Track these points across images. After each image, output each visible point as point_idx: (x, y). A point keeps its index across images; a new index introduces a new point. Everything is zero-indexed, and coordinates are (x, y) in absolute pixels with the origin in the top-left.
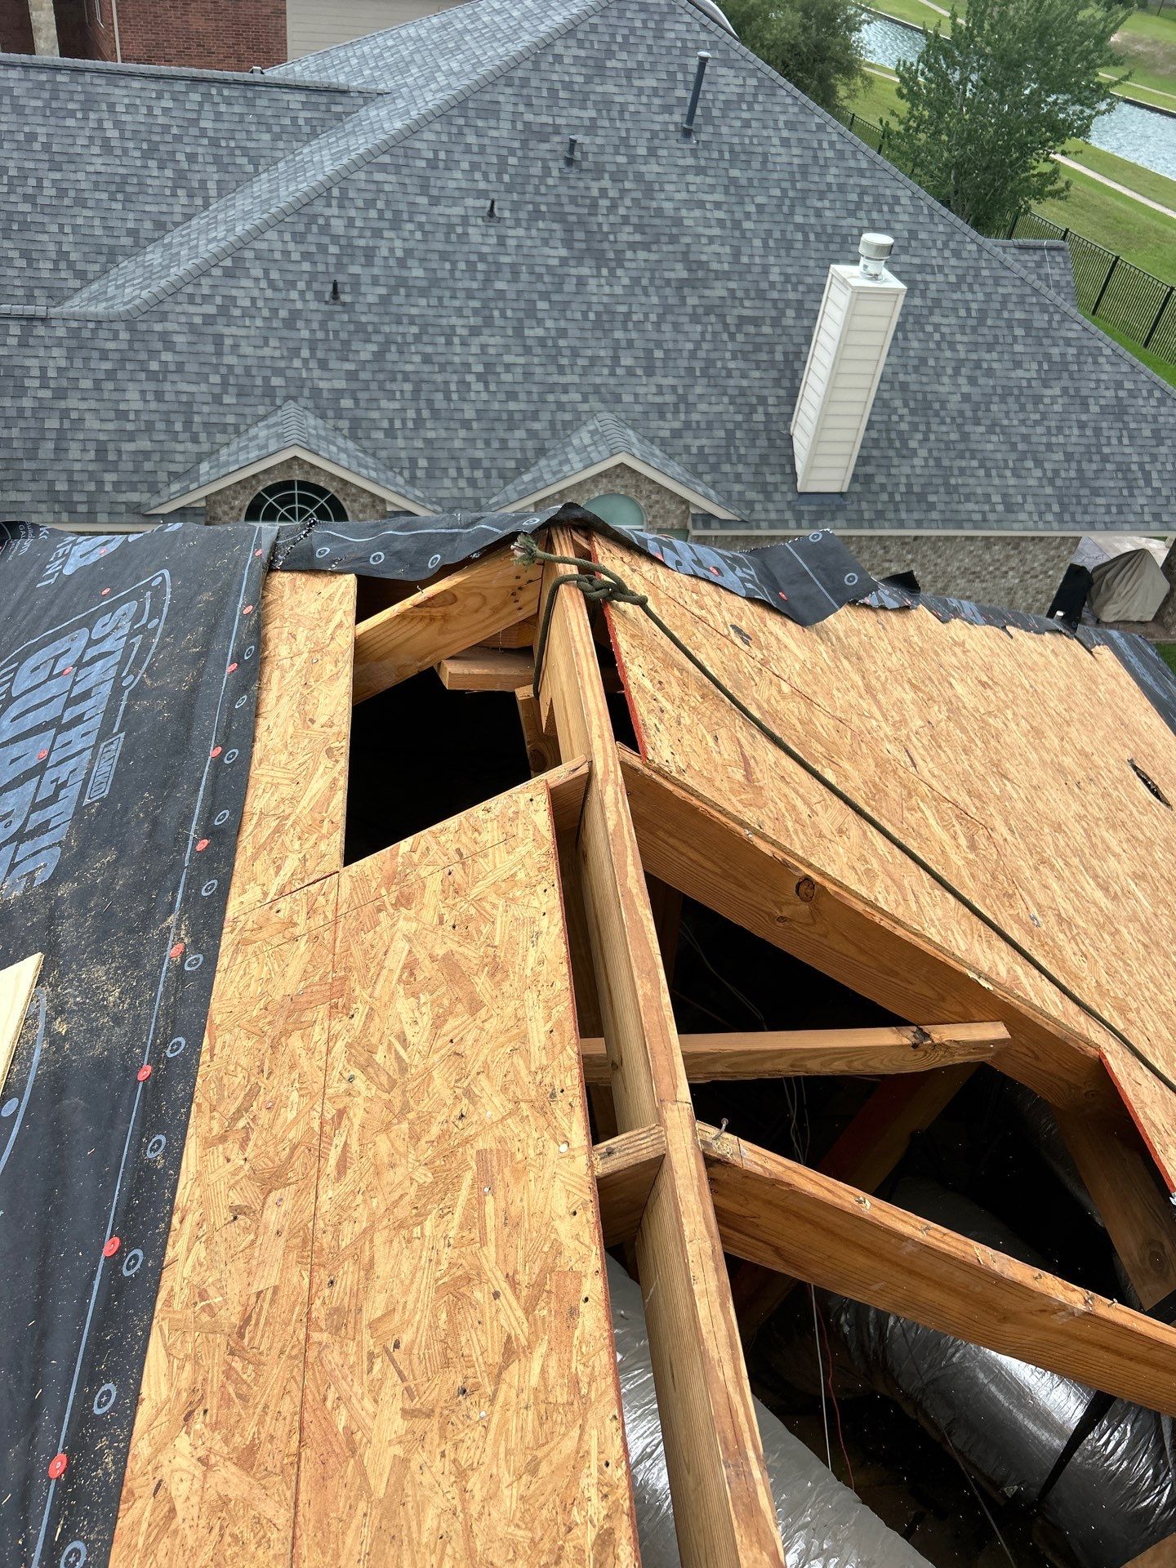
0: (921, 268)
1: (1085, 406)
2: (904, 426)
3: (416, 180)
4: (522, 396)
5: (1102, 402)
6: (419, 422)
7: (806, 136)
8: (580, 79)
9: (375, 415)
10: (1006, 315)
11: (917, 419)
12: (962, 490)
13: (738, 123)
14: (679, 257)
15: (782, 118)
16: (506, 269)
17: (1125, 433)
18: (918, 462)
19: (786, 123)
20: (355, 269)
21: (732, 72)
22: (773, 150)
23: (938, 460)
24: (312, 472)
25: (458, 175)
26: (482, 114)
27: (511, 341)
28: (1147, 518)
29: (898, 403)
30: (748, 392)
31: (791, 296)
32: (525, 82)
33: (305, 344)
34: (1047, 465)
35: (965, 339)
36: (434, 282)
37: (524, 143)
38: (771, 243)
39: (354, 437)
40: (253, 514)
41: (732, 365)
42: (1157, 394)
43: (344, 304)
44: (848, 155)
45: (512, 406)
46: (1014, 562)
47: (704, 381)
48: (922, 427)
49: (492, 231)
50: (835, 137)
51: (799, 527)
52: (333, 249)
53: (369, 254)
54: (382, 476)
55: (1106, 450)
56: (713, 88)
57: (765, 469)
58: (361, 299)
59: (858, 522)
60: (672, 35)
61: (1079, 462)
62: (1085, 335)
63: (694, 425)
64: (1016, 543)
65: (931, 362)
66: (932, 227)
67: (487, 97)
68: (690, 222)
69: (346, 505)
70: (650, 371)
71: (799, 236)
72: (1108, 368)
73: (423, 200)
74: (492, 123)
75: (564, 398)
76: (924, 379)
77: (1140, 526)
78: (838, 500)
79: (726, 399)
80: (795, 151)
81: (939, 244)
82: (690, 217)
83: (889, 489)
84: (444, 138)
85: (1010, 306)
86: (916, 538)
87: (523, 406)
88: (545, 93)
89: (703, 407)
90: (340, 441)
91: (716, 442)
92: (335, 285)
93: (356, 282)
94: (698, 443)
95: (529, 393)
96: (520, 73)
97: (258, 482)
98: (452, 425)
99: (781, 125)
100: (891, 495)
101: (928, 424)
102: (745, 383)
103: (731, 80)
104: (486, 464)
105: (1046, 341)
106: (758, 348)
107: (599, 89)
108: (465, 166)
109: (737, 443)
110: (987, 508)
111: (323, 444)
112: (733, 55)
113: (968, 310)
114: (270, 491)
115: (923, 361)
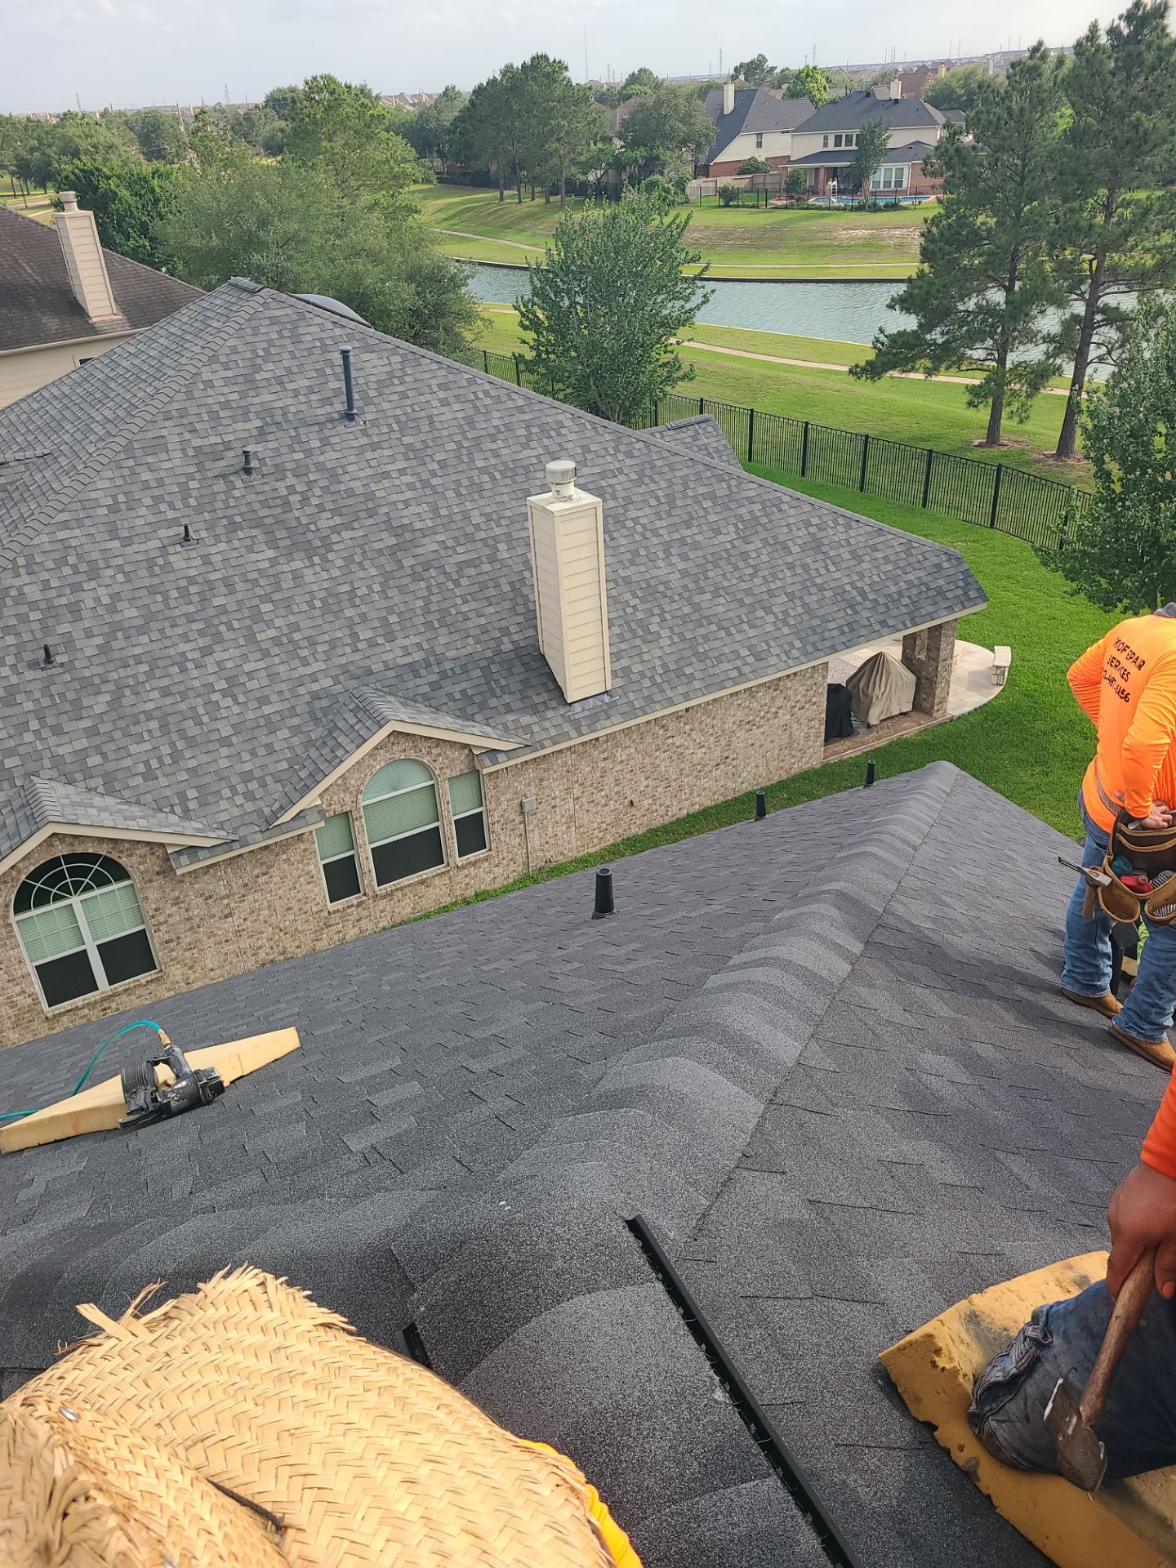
0: (603, 475)
1: (785, 548)
2: (640, 615)
3: (102, 528)
4: (274, 698)
5: (799, 542)
6: (176, 756)
7: (461, 392)
8: (236, 396)
9: (128, 762)
10: (690, 493)
11: (649, 605)
12: (711, 654)
13: (396, 397)
14: (383, 527)
15: (434, 382)
16: (220, 584)
17: (828, 562)
18: (665, 642)
19: (439, 386)
20: (64, 628)
21: (374, 356)
22: (435, 412)
23: (681, 635)
24: (76, 843)
25: (143, 511)
26: (150, 451)
27: (245, 650)
28: (877, 627)
29: (627, 596)
30: (490, 628)
31: (498, 531)
32: (183, 413)
33: (32, 715)
34: (775, 609)
35: (664, 524)
36: (150, 617)
37: (200, 466)
38: (463, 491)
39: (110, 791)
40: (21, 905)
41: (465, 608)
42: (841, 521)
43: (62, 665)
44: (504, 398)
45: (267, 710)
46: (780, 702)
47: (445, 630)
48: (656, 611)
49: (193, 554)
50: (487, 387)
51: (581, 734)
52: (34, 616)
53: (75, 610)
54: (153, 821)
55: (819, 581)
56: (362, 373)
57: (530, 692)
58: (79, 655)
59: (633, 713)
60: (309, 338)
61: (801, 598)
62: (761, 490)
63: (450, 673)
64: (775, 685)
65: (643, 552)
66: (600, 439)
67: (150, 435)
68: (383, 494)
69: (123, 861)
70: (390, 637)
71: (486, 478)
72: (792, 512)
73: (116, 544)
74: (163, 456)
75: (315, 687)
76: (642, 569)
77: (873, 635)
78: (607, 699)
79: (471, 641)
80: (456, 407)
81: (612, 451)
82: (379, 489)
83: (649, 675)
84: (119, 482)
85: (692, 485)
86: (687, 710)
87: (278, 707)
88: (206, 417)
89: (451, 654)
90: (98, 800)
91: (476, 682)
92: (46, 649)
93: (69, 642)
94: (458, 688)
95: (280, 692)
96: (176, 406)
97: (19, 872)
98: (211, 747)
99: (435, 389)
100: (652, 678)
101: (660, 606)
102: (483, 621)
103: (376, 362)
104: (258, 773)
105: (733, 505)
106: (483, 587)
107: (256, 400)
108: (148, 501)
109: (496, 676)
110: (739, 663)
111: (80, 811)
112: (371, 341)
113: (657, 498)
114: (35, 875)
115: (636, 553)
